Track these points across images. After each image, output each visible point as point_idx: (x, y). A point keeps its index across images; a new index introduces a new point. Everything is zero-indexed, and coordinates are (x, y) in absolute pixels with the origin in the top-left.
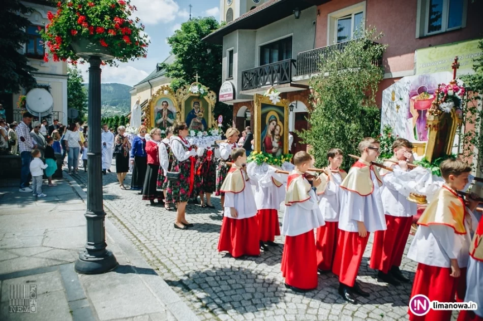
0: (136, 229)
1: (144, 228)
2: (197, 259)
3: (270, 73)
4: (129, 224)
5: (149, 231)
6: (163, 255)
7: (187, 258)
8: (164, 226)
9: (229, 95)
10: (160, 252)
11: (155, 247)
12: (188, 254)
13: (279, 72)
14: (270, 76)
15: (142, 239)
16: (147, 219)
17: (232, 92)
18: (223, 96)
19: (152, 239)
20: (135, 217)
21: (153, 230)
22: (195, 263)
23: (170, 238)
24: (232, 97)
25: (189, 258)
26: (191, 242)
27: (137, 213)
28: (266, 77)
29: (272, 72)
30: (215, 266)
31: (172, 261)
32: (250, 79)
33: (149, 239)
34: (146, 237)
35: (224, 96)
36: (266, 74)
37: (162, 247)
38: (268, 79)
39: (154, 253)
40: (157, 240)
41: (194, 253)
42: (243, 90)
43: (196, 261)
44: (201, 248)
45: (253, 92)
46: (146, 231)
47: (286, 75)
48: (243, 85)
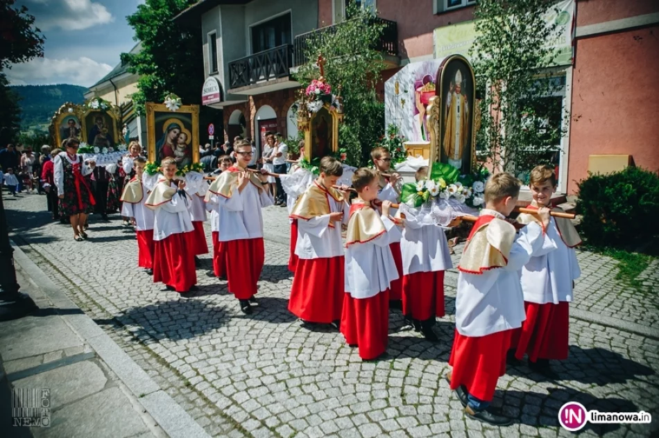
0: (72, 272)
1: (83, 270)
2: (140, 296)
3: (263, 65)
4: (64, 267)
5: (88, 273)
6: (100, 295)
7: (128, 295)
8: (109, 266)
9: (215, 96)
10: (97, 293)
11: (93, 288)
12: (131, 291)
13: (274, 61)
14: (264, 68)
15: (77, 282)
16: (89, 260)
17: (218, 91)
18: (206, 98)
19: (90, 281)
20: (73, 260)
21: (94, 271)
22: (138, 300)
23: (113, 278)
24: (218, 99)
25: (130, 295)
26: (139, 279)
27: (77, 255)
28: (259, 70)
29: (266, 63)
30: (160, 300)
31: (109, 300)
32: (239, 73)
33: (86, 281)
34: (83, 279)
35: (209, 97)
36: (258, 66)
37: (101, 287)
38: (262, 73)
39: (88, 294)
40: (96, 281)
41: (139, 290)
42: (231, 88)
43: (139, 297)
44: (149, 284)
45: (244, 90)
46: (85, 273)
47: (284, 66)
48: (231, 81)
